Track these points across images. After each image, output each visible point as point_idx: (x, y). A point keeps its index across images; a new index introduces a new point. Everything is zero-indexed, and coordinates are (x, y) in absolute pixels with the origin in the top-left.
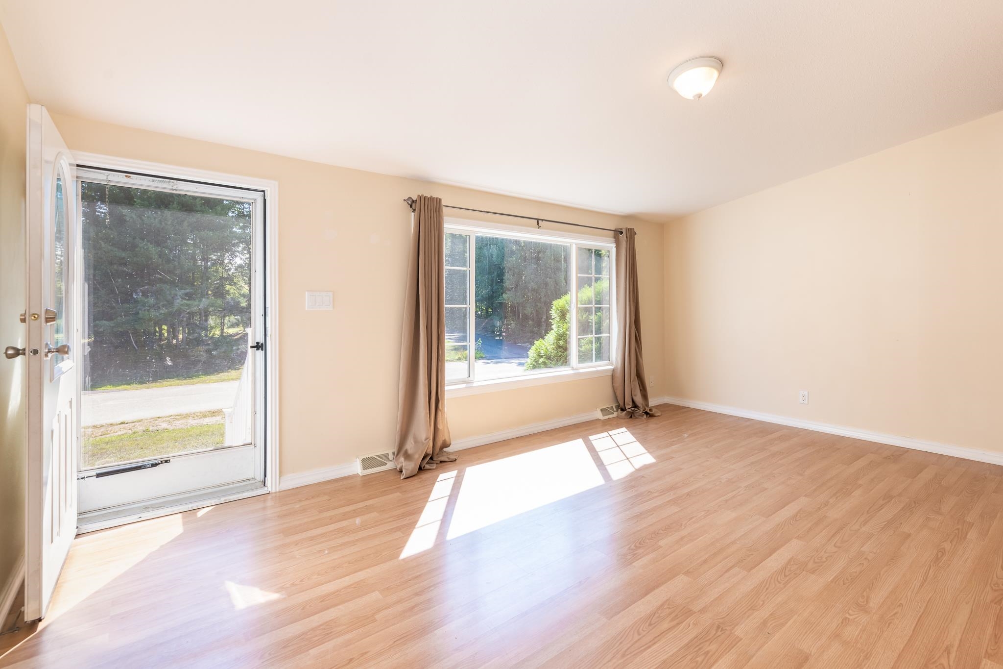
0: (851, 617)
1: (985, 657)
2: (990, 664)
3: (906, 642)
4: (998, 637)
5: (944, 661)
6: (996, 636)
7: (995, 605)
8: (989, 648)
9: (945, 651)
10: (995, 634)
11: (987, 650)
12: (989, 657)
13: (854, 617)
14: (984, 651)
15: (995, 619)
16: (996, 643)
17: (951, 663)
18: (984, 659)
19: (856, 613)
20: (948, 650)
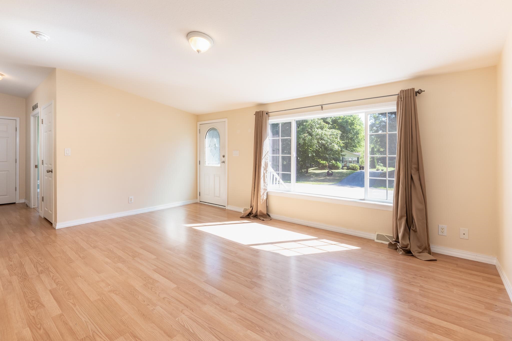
0: (109, 287)
1: (62, 313)
2: (58, 313)
3: (87, 295)
4: (66, 325)
5: (71, 301)
6: (66, 324)
7: (82, 338)
8: (64, 317)
9: (75, 303)
10: (68, 325)
11: (64, 316)
12: (61, 314)
13: (109, 288)
14: (64, 315)
15: (74, 331)
16: (64, 322)
17: (69, 302)
18: (61, 312)
19: (111, 289)
20: (74, 305)
